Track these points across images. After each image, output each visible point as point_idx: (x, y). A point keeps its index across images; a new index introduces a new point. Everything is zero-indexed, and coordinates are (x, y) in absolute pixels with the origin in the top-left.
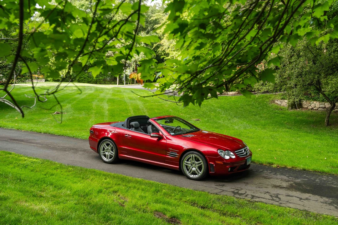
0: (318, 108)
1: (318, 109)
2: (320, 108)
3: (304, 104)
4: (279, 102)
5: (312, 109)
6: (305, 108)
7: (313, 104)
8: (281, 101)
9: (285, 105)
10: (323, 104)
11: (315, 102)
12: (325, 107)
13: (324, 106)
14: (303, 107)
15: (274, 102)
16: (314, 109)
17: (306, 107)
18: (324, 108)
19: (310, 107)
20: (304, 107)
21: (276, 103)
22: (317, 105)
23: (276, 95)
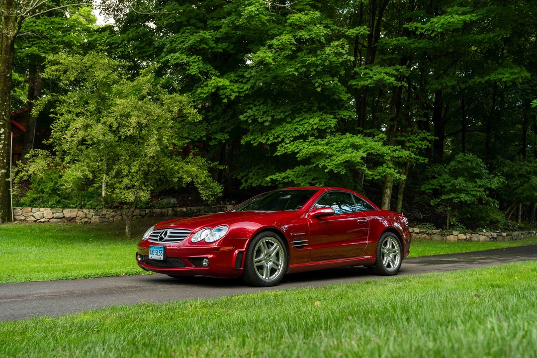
0: (50, 219)
1: (49, 221)
2: (53, 218)
3: (17, 213)
5: (35, 221)
6: (21, 220)
7: (38, 213)
10: (60, 211)
11: (41, 209)
12: (64, 217)
13: (61, 215)
14: (15, 220)
16: (40, 222)
17: (23, 218)
18: (61, 218)
19: (32, 218)
20: (18, 219)
22: (48, 214)
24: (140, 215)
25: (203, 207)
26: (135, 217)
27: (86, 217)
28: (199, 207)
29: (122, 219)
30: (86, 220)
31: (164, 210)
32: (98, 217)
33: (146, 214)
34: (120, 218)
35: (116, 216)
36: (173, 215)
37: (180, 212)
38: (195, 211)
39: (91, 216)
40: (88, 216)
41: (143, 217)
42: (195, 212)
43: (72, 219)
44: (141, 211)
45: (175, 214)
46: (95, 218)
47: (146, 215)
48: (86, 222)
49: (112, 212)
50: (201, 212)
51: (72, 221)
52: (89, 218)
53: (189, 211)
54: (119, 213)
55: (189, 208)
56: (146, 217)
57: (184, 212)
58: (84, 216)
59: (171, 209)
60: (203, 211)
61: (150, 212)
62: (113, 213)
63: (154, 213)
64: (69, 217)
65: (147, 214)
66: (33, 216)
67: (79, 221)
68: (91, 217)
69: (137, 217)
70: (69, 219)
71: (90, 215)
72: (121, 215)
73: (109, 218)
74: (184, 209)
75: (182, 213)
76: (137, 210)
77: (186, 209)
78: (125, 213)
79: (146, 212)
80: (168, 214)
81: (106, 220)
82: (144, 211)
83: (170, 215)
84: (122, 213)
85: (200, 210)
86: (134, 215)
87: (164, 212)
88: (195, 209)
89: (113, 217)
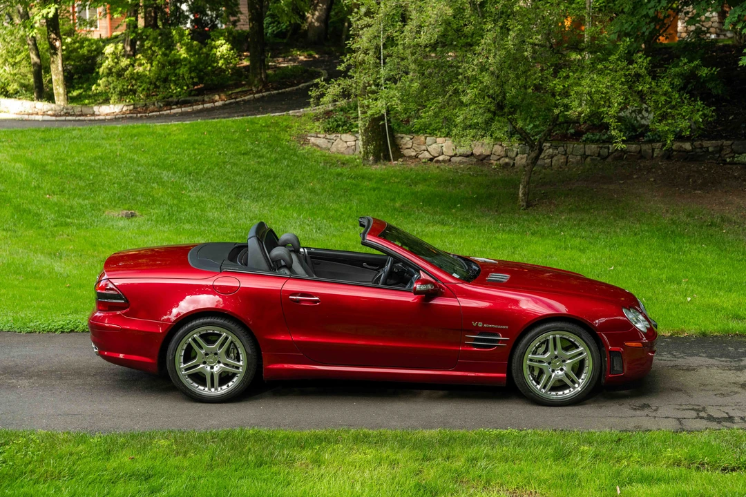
0: (451, 157)
1: (450, 160)
2: (455, 155)
3: (405, 144)
4: (321, 141)
5: (431, 160)
6: (410, 157)
7: (434, 145)
8: (328, 136)
9: (343, 150)
11: (439, 140)
12: (472, 154)
13: (468, 151)
14: (403, 156)
15: (306, 142)
16: (438, 161)
17: (413, 154)
18: (467, 156)
19: (427, 155)
20: (407, 155)
21: (314, 144)
22: (448, 147)
23: (298, 116)
24: (599, 155)
25: (729, 142)
26: (588, 159)
27: (507, 156)
28: (719, 142)
29: (567, 162)
30: (507, 160)
31: (645, 147)
32: (526, 155)
33: (609, 154)
34: (562, 159)
35: (556, 155)
36: (663, 156)
37: (680, 150)
38: (710, 149)
39: (515, 153)
40: (510, 154)
41: (604, 158)
42: (712, 153)
43: (484, 159)
44: (601, 148)
45: (668, 156)
46: (522, 158)
47: (609, 156)
48: (507, 164)
49: (550, 148)
50: (724, 153)
51: (484, 161)
52: (510, 158)
53: (698, 150)
54: (561, 149)
55: (697, 143)
56: (609, 159)
57: (687, 152)
58: (503, 154)
60: (728, 150)
62: (551, 150)
64: (479, 155)
65: (612, 153)
66: (427, 150)
67: (495, 163)
68: (514, 156)
69: (592, 159)
70: (481, 158)
71: (513, 150)
72: (565, 155)
73: (543, 159)
74: (687, 146)
75: (681, 153)
76: (593, 146)
77: (692, 144)
78: (571, 150)
79: (610, 151)
80: (653, 154)
81: (540, 162)
82: (605, 148)
83: (656, 157)
84: (566, 151)
85: (721, 148)
86: (588, 156)
87: (645, 151)
88: (710, 145)
89: (552, 158)
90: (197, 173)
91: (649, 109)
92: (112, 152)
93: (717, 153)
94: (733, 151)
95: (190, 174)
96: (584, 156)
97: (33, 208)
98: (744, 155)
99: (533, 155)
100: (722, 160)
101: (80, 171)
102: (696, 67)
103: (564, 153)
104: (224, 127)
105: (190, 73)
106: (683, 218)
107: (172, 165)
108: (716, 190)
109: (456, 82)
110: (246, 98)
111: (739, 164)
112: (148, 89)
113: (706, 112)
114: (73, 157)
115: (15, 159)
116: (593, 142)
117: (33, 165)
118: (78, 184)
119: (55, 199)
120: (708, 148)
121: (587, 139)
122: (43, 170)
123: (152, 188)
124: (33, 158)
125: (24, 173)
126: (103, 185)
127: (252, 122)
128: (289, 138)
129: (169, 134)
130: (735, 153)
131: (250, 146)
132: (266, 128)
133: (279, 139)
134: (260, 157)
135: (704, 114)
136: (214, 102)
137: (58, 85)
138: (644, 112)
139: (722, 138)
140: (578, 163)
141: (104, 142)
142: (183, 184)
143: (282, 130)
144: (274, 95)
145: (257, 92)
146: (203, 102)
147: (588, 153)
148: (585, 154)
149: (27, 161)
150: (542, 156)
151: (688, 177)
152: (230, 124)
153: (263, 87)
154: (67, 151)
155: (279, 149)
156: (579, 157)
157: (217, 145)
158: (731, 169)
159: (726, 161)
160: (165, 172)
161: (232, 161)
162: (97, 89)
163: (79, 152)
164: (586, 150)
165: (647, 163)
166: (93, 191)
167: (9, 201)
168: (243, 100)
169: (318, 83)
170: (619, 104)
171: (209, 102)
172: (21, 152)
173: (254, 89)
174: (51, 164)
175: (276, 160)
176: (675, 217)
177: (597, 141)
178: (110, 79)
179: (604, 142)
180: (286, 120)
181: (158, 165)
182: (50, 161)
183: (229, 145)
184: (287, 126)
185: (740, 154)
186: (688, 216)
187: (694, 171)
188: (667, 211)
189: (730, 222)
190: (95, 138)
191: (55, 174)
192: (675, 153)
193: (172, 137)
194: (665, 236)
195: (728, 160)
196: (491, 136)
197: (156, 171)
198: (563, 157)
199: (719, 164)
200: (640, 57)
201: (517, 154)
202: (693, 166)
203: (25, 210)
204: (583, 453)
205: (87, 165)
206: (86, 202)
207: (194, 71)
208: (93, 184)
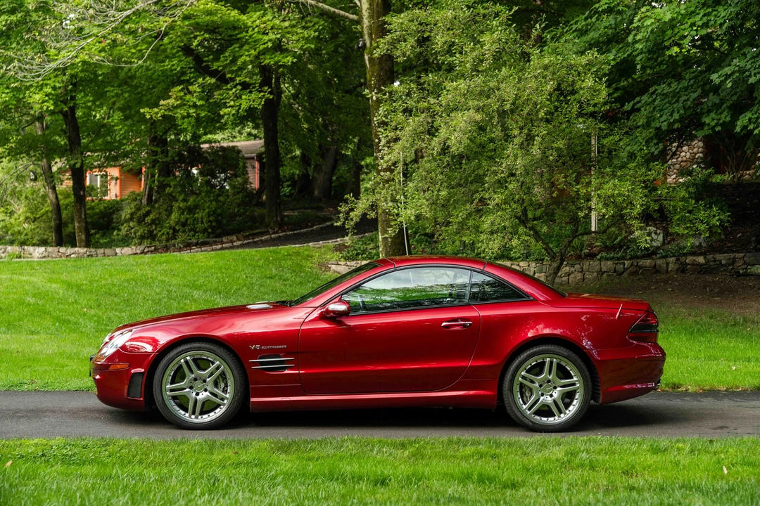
4: (342, 269)
8: (348, 263)
15: (328, 269)
21: (335, 271)
23: (318, 248)
24: (615, 271)
25: (741, 255)
26: (605, 275)
28: (732, 255)
29: (584, 279)
31: (659, 262)
32: (543, 274)
33: (625, 270)
34: (579, 276)
35: (572, 273)
36: (677, 270)
37: (694, 264)
38: (723, 262)
41: (620, 274)
42: (725, 265)
44: (617, 264)
45: (683, 269)
47: (624, 271)
49: (566, 266)
50: (736, 265)
53: (712, 263)
54: (577, 267)
55: (710, 257)
56: (625, 275)
57: (701, 265)
59: (673, 259)
60: (741, 262)
61: (632, 264)
62: (568, 268)
63: (640, 267)
65: (628, 268)
69: (609, 276)
71: (530, 271)
73: (561, 277)
74: (701, 260)
75: (695, 267)
76: (609, 263)
77: (705, 258)
78: (587, 267)
79: (626, 267)
80: (668, 269)
81: (557, 280)
82: (620, 264)
83: (671, 270)
84: (582, 268)
85: (734, 261)
86: (604, 272)
87: (660, 265)
88: (723, 258)
89: (569, 275)
90: (227, 293)
91: (658, 231)
92: (142, 275)
93: (730, 265)
94: (745, 263)
95: (220, 293)
96: (601, 273)
97: (72, 319)
98: (757, 266)
99: (555, 265)
100: (736, 272)
101: (115, 290)
102: (710, 175)
103: (580, 270)
104: (248, 255)
105: (209, 217)
106: (705, 319)
107: (201, 286)
108: (734, 297)
109: (482, 191)
110: (263, 238)
111: (752, 275)
112: (168, 233)
113: (722, 217)
114: (106, 279)
115: (50, 280)
116: (607, 259)
117: (69, 285)
118: (113, 300)
119: (93, 312)
120: (721, 261)
121: (602, 257)
122: (79, 288)
123: (185, 304)
124: (69, 279)
125: (61, 292)
126: (137, 301)
127: (275, 252)
128: (311, 265)
129: (197, 262)
130: (748, 264)
131: (274, 272)
132: (288, 257)
133: (301, 266)
134: (285, 280)
135: (719, 220)
136: (232, 242)
137: (80, 232)
138: (653, 235)
139: (733, 252)
140: (594, 279)
141: (135, 268)
142: (214, 301)
143: (304, 259)
144: (290, 235)
145: (274, 233)
146: (222, 243)
147: (604, 269)
148: (601, 271)
149: (63, 282)
150: (559, 274)
151: (705, 287)
152: (254, 253)
153: (279, 229)
154: (100, 275)
155: (302, 274)
156: (595, 274)
157: (243, 270)
158: (744, 280)
159: (739, 272)
160: (195, 292)
161: (258, 283)
162: (118, 235)
163: (111, 275)
164: (602, 266)
165: (663, 276)
166: (127, 306)
167: (49, 313)
168: (260, 240)
169: (347, 199)
170: (642, 205)
171: (228, 243)
172: (55, 276)
173: (271, 231)
174: (86, 284)
175: (301, 283)
176: (698, 319)
177: (612, 259)
178: (131, 224)
179: (618, 259)
180: (306, 250)
181: (188, 286)
182: (85, 282)
183: (255, 270)
184: (308, 256)
185: (753, 265)
186: (711, 318)
187: (709, 282)
188: (690, 315)
189: (753, 322)
190: (126, 265)
191: (91, 292)
192: (689, 267)
193: (199, 264)
194: (692, 333)
195: (741, 272)
196: (519, 238)
197: (187, 290)
198: (580, 274)
199: (732, 275)
200: (657, 165)
201: (535, 273)
202: (709, 278)
203: (64, 320)
204: (678, 449)
205: (120, 285)
206: (123, 314)
207: (212, 215)
208: (128, 300)
